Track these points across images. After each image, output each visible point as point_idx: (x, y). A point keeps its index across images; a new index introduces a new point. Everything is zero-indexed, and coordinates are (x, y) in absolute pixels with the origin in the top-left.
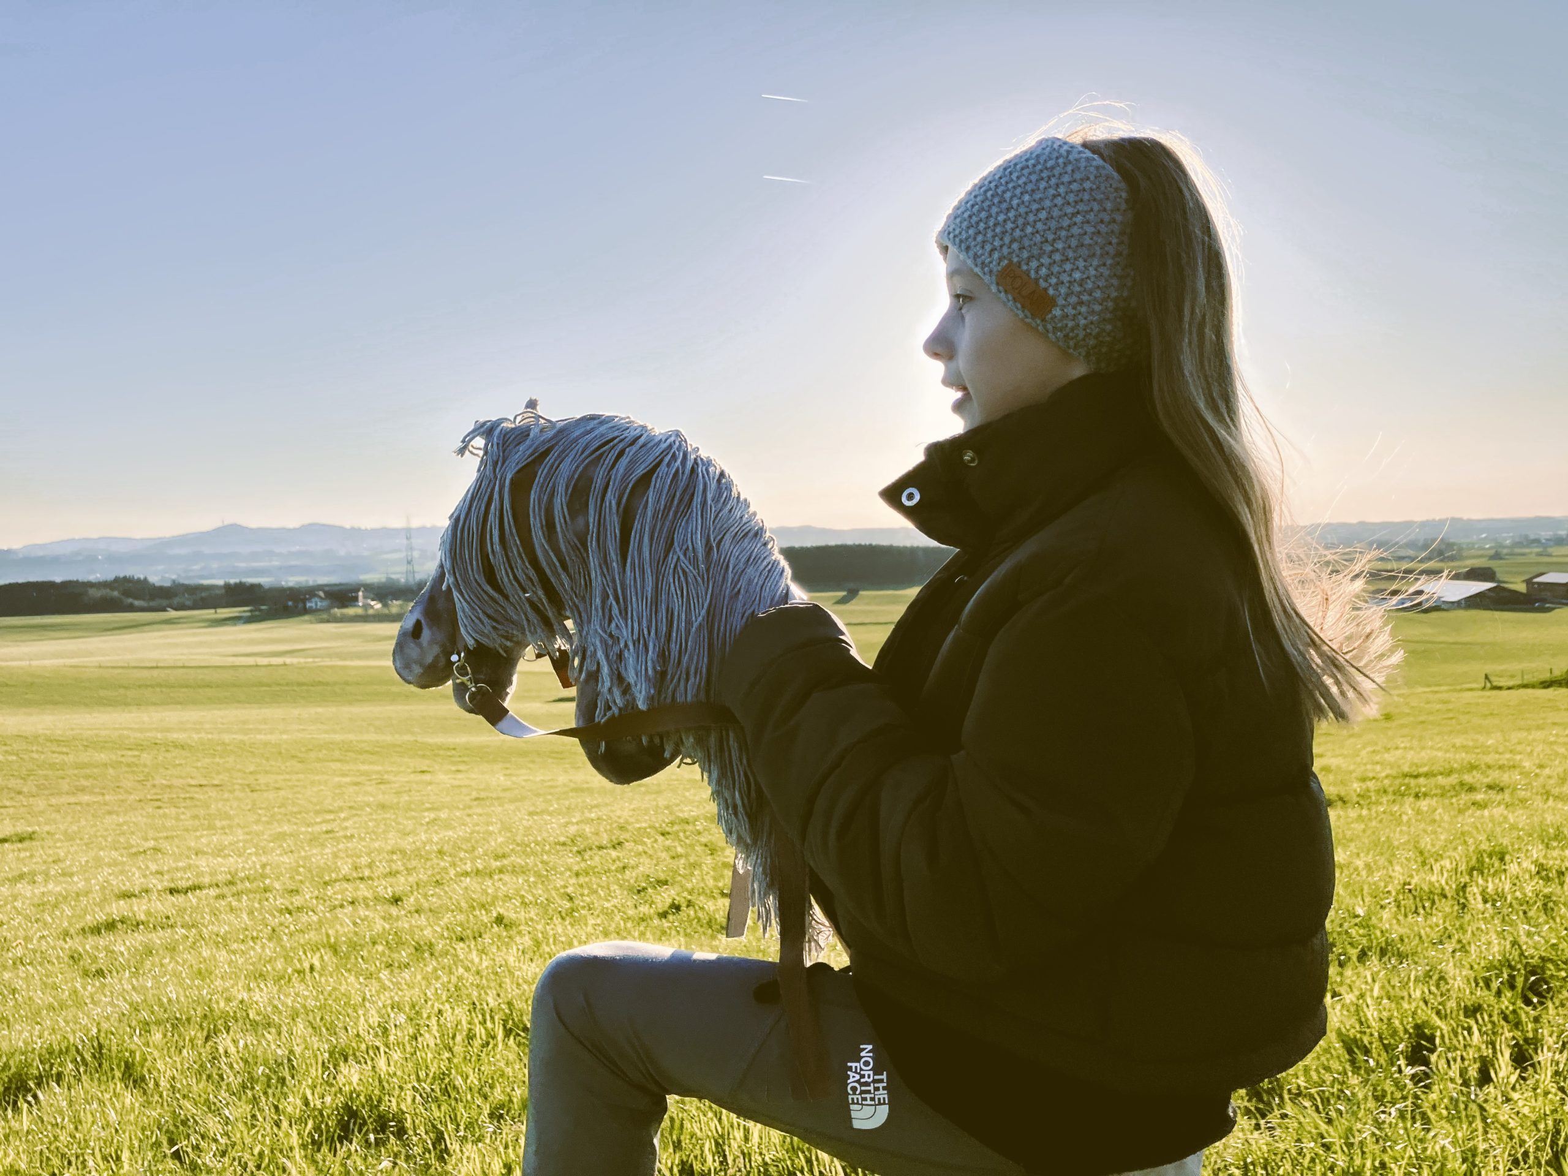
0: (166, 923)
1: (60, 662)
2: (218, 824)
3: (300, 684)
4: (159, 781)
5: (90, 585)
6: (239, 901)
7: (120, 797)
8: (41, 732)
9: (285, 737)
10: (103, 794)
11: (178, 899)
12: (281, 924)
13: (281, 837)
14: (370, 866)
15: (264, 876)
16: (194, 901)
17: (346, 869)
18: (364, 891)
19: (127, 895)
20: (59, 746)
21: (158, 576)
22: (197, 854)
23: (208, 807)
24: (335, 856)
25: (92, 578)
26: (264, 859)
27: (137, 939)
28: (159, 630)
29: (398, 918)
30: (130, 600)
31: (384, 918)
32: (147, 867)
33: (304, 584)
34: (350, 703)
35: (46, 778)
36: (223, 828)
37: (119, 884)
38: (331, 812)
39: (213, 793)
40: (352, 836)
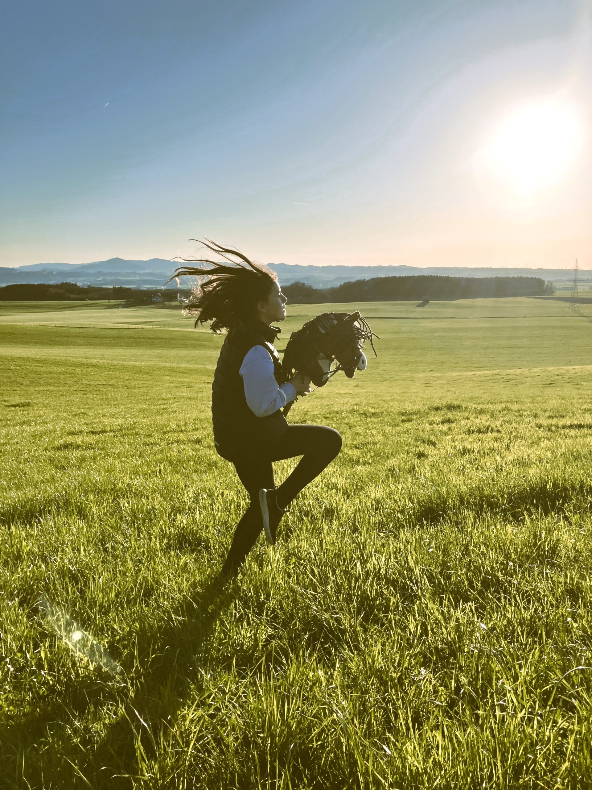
0: (91, 447)
1: (37, 323)
2: (112, 403)
3: (149, 338)
4: (85, 382)
5: (50, 286)
6: (124, 438)
7: (67, 388)
8: (30, 356)
9: (143, 363)
10: (59, 387)
11: (95, 437)
12: (144, 450)
13: (142, 410)
14: (185, 425)
15: (135, 428)
16: (103, 438)
17: (174, 427)
18: (182, 437)
19: (72, 433)
20: (38, 363)
21: (81, 283)
22: (103, 417)
23: (107, 395)
24: (168, 420)
25: (51, 283)
26: (135, 421)
27: (79, 453)
28: (82, 310)
29: (199, 450)
30: (68, 294)
31: (193, 450)
32: (81, 421)
33: (151, 289)
34: (173, 348)
35: (34, 378)
36: (115, 405)
37: (67, 428)
38: (166, 400)
39: (109, 388)
40: (176, 411)
